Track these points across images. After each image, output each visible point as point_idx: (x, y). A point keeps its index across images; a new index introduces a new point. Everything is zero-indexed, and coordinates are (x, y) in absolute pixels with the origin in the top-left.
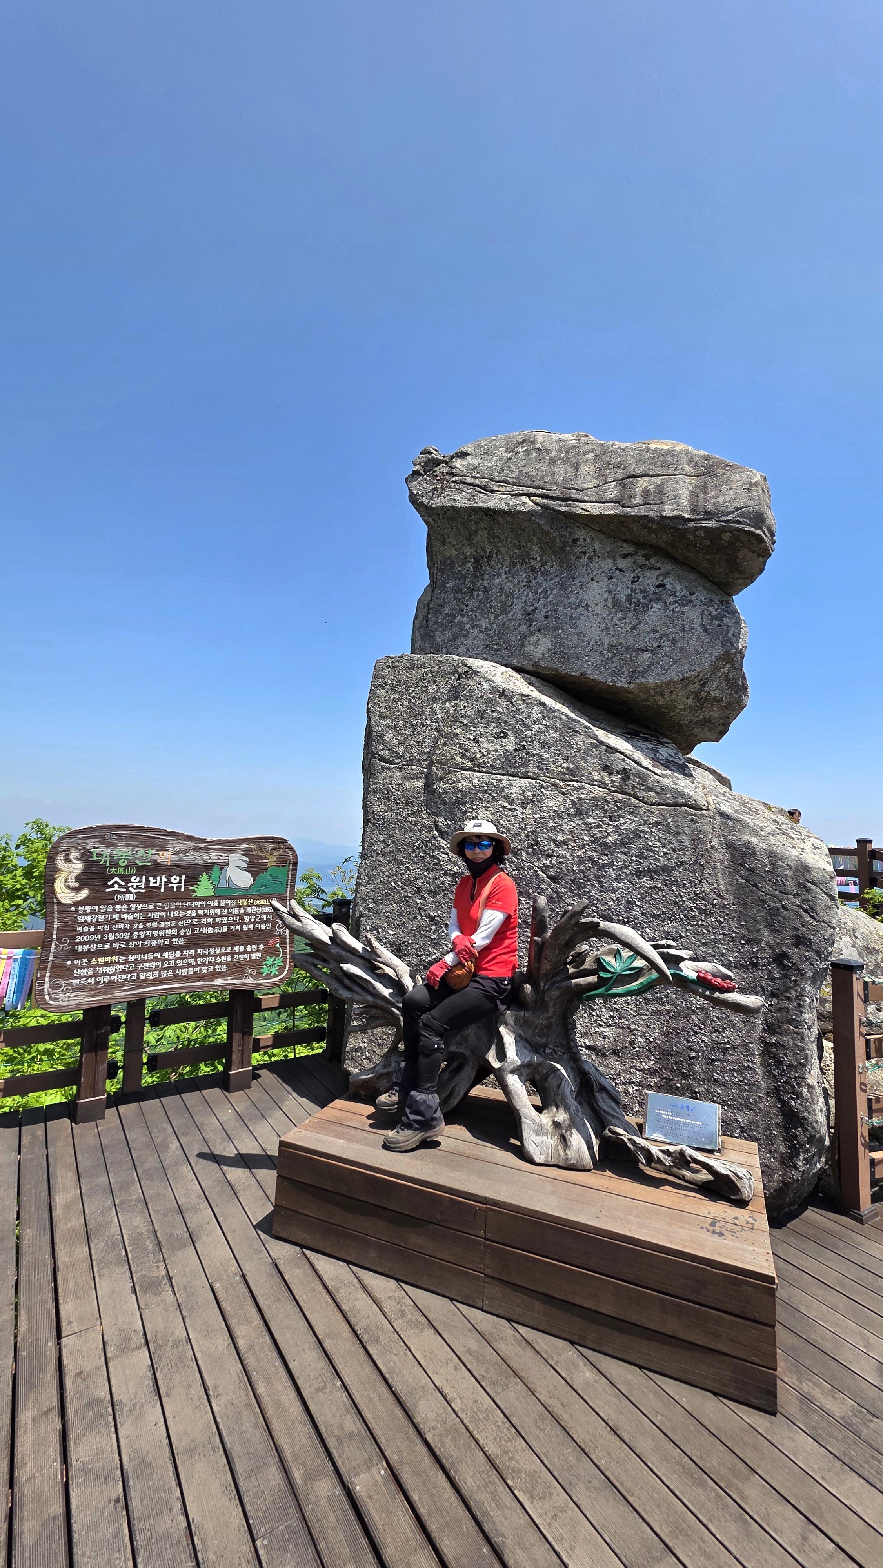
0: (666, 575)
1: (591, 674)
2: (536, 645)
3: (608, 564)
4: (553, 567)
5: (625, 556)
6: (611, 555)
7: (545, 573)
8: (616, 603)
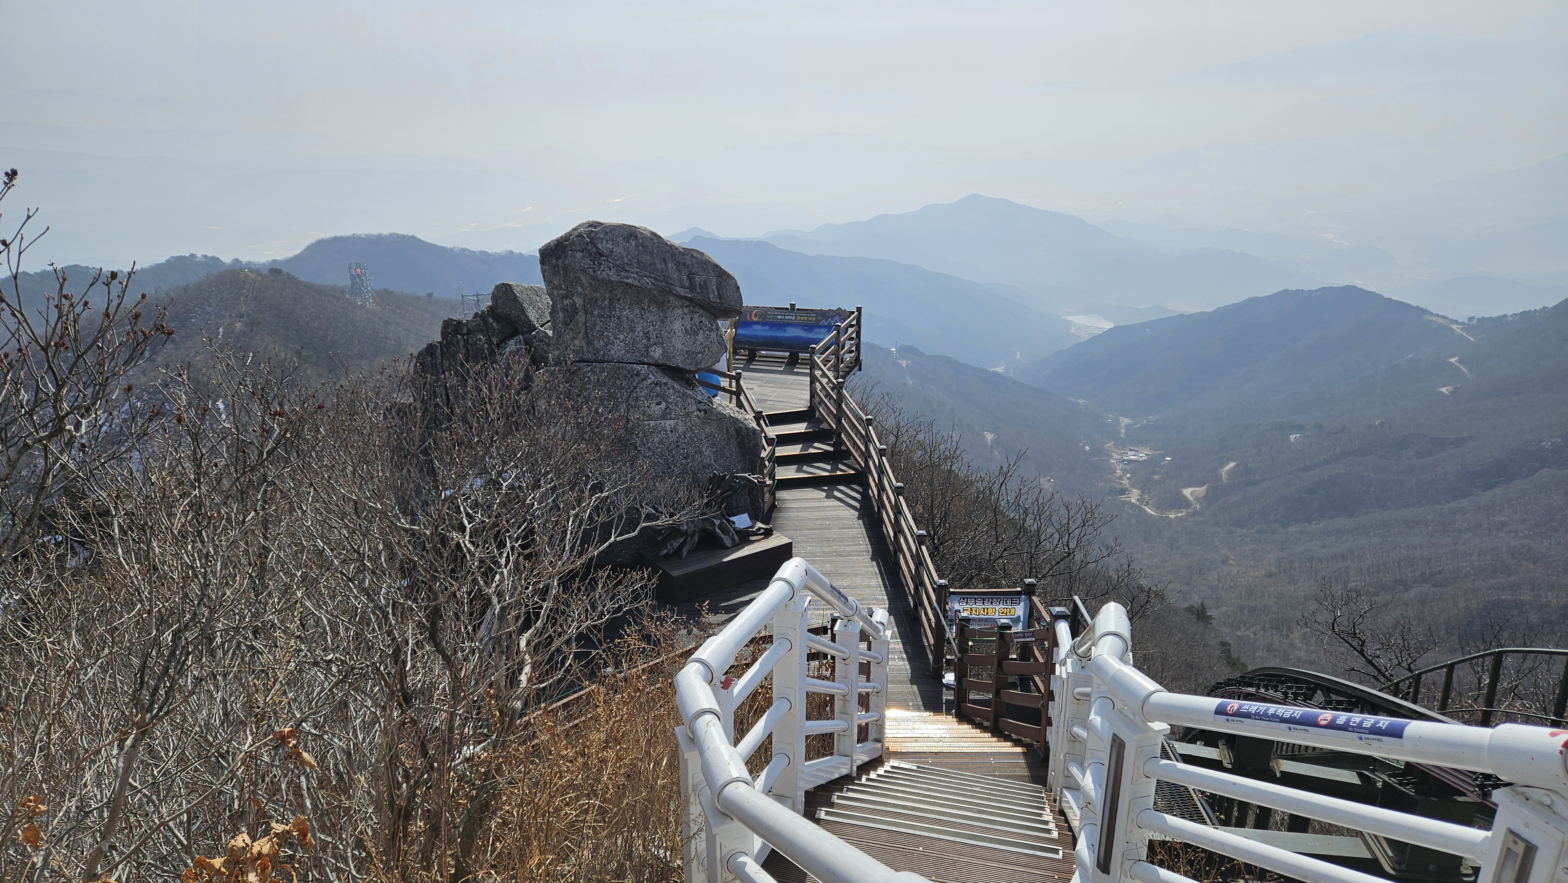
0: (701, 316)
1: (681, 366)
2: (655, 351)
3: (680, 311)
4: (653, 308)
5: (686, 307)
6: (681, 307)
7: (650, 312)
8: (686, 330)
